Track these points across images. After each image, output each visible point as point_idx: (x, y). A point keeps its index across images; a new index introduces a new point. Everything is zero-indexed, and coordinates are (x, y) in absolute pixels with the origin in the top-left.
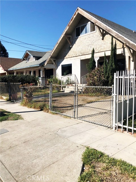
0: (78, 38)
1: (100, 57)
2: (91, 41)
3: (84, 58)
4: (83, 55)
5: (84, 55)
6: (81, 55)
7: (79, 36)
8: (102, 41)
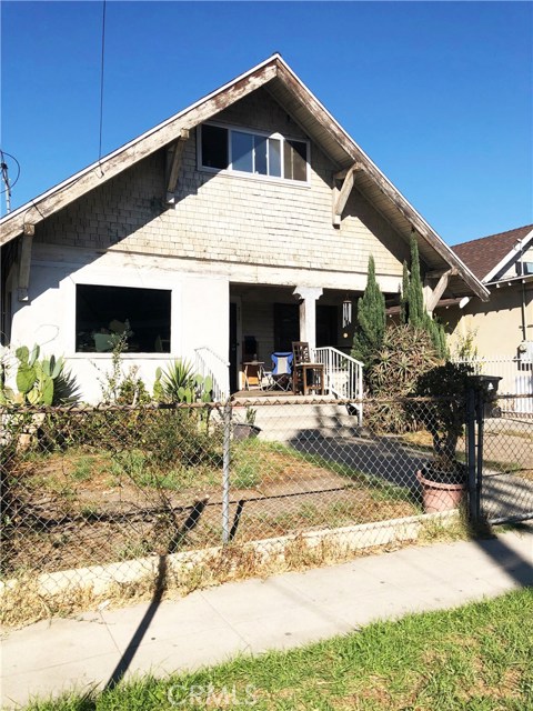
0: (213, 175)
1: (324, 290)
2: (288, 215)
3: (247, 276)
4: (247, 263)
5: (252, 264)
6: (234, 258)
7: (223, 172)
8: (335, 232)
